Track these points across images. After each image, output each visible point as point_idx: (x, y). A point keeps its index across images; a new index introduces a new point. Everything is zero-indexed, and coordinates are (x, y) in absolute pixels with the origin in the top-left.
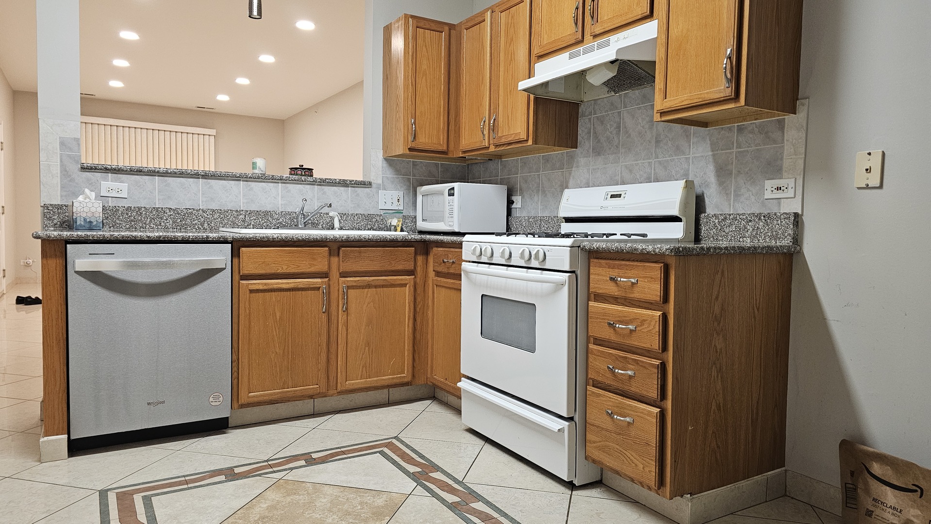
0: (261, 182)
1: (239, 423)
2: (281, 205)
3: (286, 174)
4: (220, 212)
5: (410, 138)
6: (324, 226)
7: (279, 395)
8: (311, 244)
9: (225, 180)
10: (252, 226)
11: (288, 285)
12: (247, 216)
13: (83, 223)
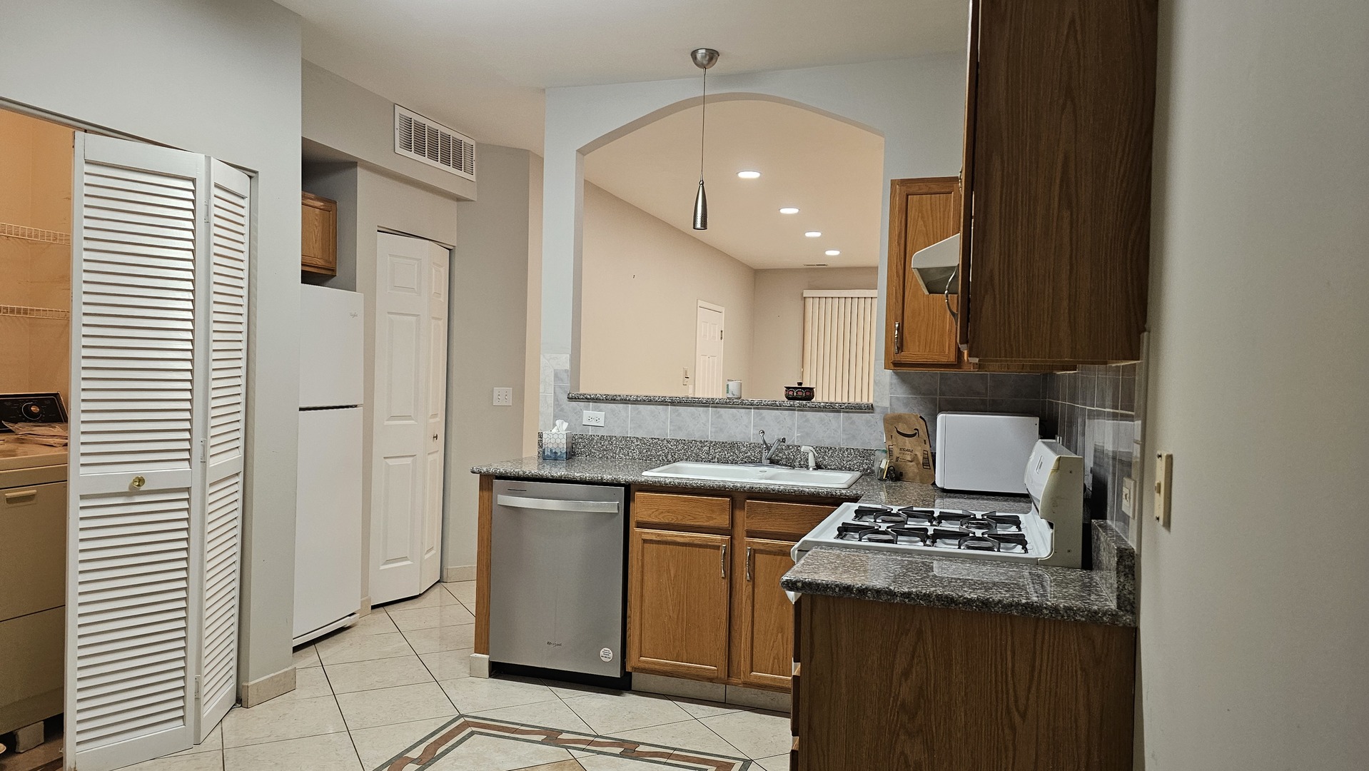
0: (731, 408)
1: (642, 688)
2: (753, 434)
3: (781, 397)
4: (684, 442)
5: (894, 349)
6: (802, 463)
7: (670, 668)
8: (713, 493)
9: (693, 406)
10: (716, 460)
11: (682, 539)
12: (711, 448)
13: (549, 454)
